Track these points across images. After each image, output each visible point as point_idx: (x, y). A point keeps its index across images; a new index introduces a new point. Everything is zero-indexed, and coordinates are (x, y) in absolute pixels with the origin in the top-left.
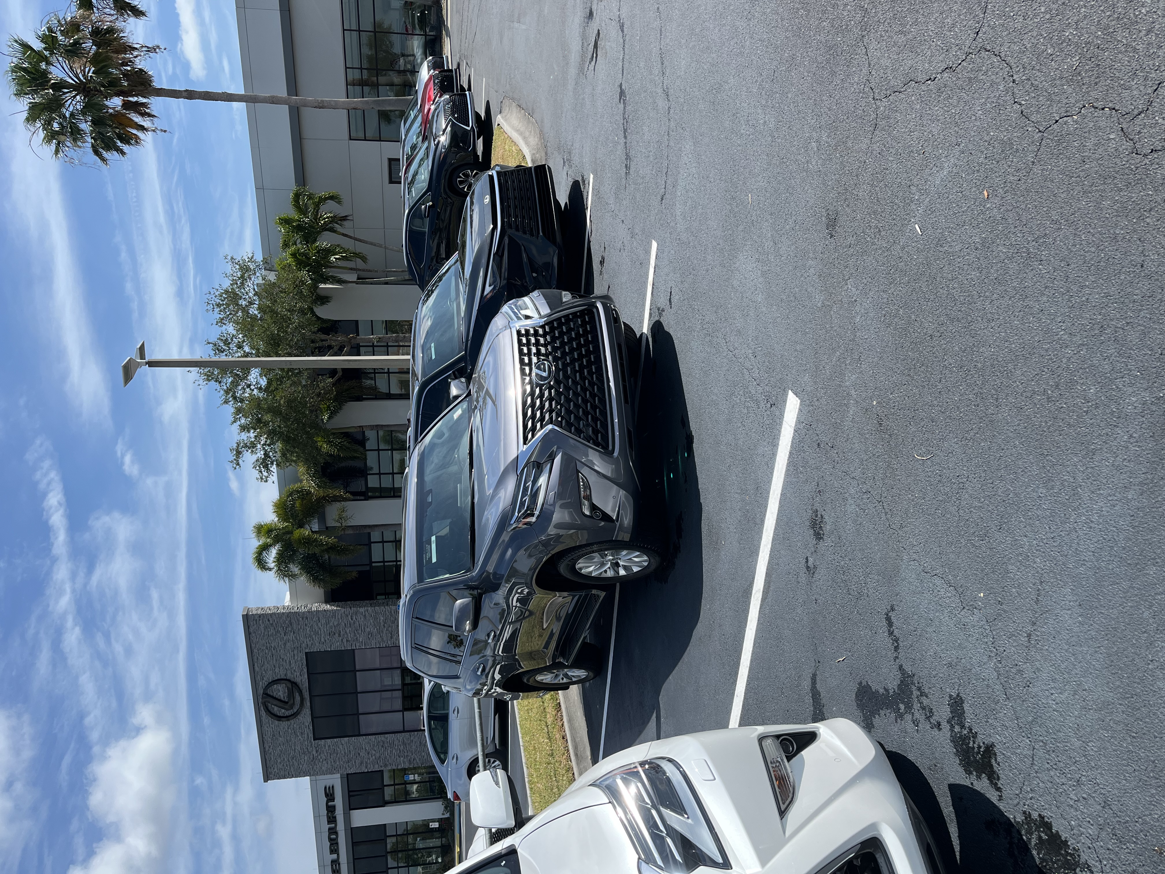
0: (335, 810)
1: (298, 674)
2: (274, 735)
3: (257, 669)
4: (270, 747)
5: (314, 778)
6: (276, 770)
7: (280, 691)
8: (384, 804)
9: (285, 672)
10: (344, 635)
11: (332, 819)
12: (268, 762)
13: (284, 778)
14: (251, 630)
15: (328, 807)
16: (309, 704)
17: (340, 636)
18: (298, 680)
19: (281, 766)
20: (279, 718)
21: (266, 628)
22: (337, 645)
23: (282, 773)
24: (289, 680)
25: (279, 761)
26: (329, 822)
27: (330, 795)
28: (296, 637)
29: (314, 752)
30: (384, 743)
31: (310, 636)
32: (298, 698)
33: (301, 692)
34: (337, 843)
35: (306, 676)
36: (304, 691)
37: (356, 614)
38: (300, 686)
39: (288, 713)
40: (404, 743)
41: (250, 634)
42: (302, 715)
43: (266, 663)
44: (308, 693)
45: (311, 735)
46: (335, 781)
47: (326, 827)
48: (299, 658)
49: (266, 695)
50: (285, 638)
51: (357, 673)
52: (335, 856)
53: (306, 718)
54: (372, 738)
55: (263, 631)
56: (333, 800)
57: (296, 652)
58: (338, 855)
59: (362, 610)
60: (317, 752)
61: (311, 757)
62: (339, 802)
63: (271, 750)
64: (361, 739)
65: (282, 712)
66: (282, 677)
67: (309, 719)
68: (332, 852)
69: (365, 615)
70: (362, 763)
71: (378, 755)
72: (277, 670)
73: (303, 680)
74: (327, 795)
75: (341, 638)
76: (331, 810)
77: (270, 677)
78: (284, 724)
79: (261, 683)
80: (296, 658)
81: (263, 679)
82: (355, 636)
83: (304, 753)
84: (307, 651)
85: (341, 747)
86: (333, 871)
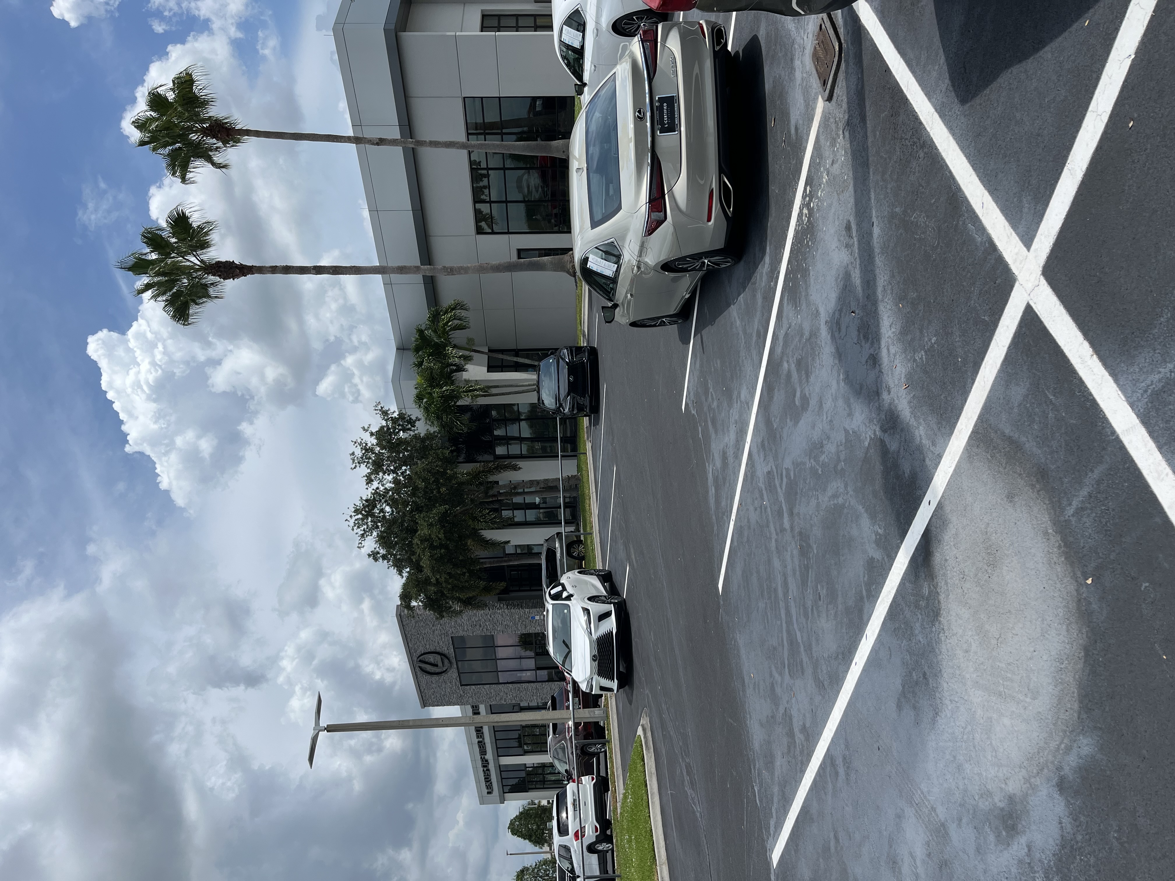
1: (446, 649)
2: (427, 683)
3: (410, 645)
5: (463, 705)
6: (430, 701)
7: (431, 658)
9: (434, 647)
10: (484, 626)
12: (424, 697)
14: (404, 623)
16: (455, 666)
18: (446, 652)
19: (435, 700)
20: (432, 674)
21: (416, 622)
22: (478, 633)
23: (436, 703)
24: (438, 653)
28: (443, 628)
29: (462, 693)
30: (519, 688)
31: (455, 627)
32: (446, 663)
33: (448, 659)
35: (452, 650)
36: (451, 658)
37: (494, 613)
38: (448, 655)
39: (438, 671)
40: (536, 689)
41: (403, 625)
42: (451, 672)
43: (418, 642)
44: (454, 660)
45: (458, 684)
48: (446, 640)
50: (433, 628)
51: (496, 648)
52: (481, 740)
53: (453, 674)
54: (510, 685)
55: (414, 624)
60: (464, 693)
61: (459, 695)
64: (500, 686)
65: (433, 670)
67: (457, 674)
70: (501, 699)
71: (514, 695)
72: (428, 647)
73: (450, 652)
77: (422, 650)
78: (435, 678)
79: (415, 654)
81: (416, 652)
82: (494, 627)
83: (453, 693)
84: (453, 635)
85: (483, 690)
86: (480, 747)
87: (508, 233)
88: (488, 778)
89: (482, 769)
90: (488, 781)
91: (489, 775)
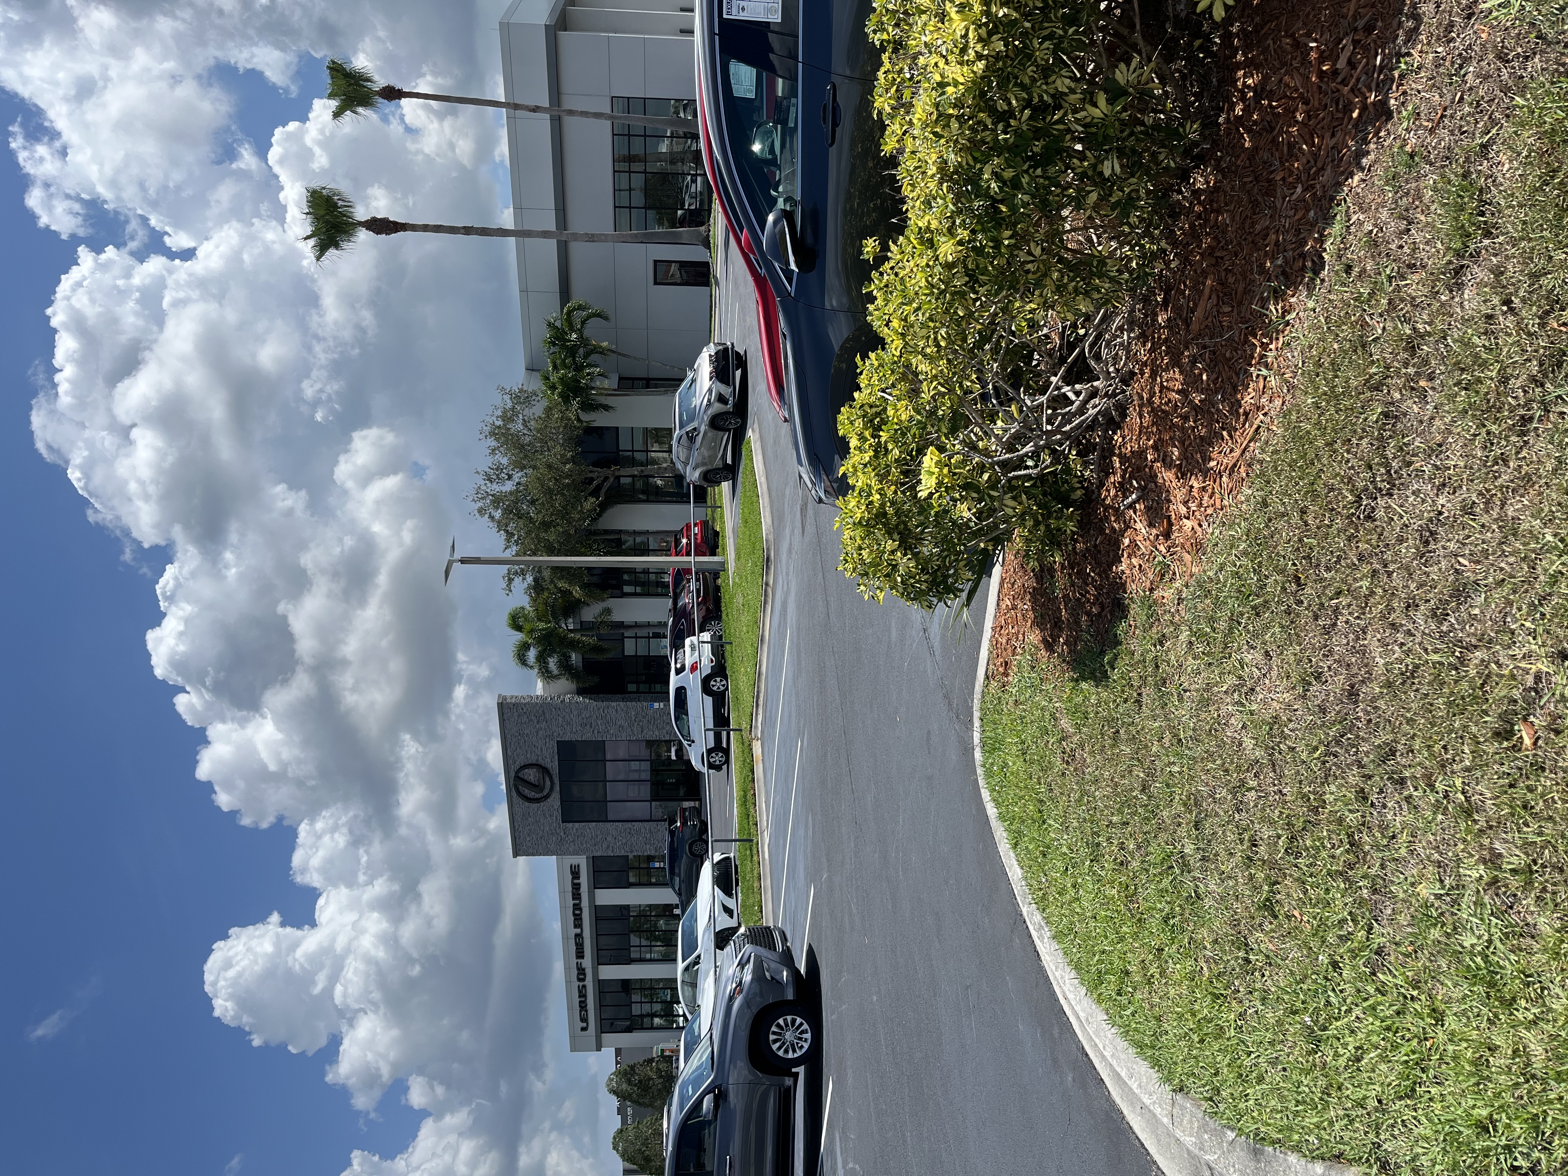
0: (579, 889)
1: (549, 760)
2: (524, 815)
3: (509, 753)
4: (520, 825)
6: (525, 847)
7: (531, 775)
8: (629, 885)
9: (536, 757)
10: (595, 726)
11: (576, 895)
12: (517, 839)
13: (533, 855)
15: (573, 884)
16: (557, 788)
17: (591, 727)
18: (549, 766)
19: (530, 844)
20: (530, 800)
22: (588, 736)
24: (540, 766)
25: (528, 840)
26: (574, 899)
27: (575, 873)
28: (548, 726)
29: (562, 834)
30: (631, 830)
32: (548, 783)
33: (552, 776)
34: (581, 919)
35: (557, 763)
36: (554, 776)
37: (608, 707)
38: (551, 771)
39: (537, 796)
40: (651, 832)
41: (504, 720)
42: (552, 798)
43: (518, 748)
44: (558, 778)
45: (560, 818)
46: (582, 861)
47: (570, 902)
48: (551, 746)
49: (518, 778)
50: (537, 726)
51: (607, 763)
52: (578, 931)
53: (555, 801)
54: (620, 824)
56: (578, 878)
57: (547, 740)
58: (582, 930)
59: (614, 704)
60: (565, 833)
61: (559, 837)
62: (584, 880)
63: (521, 827)
64: (608, 824)
65: (532, 794)
66: (534, 762)
67: (559, 803)
68: (576, 926)
69: (616, 709)
70: (608, 847)
71: (624, 841)
72: (529, 756)
74: (572, 873)
75: (592, 730)
76: (576, 887)
77: (521, 761)
78: (534, 806)
79: (513, 766)
80: (547, 745)
81: (515, 763)
82: (606, 727)
83: (552, 834)
84: (559, 739)
85: (588, 830)
86: (577, 944)
88: (583, 1003)
89: (577, 984)
90: (583, 1009)
91: (585, 996)
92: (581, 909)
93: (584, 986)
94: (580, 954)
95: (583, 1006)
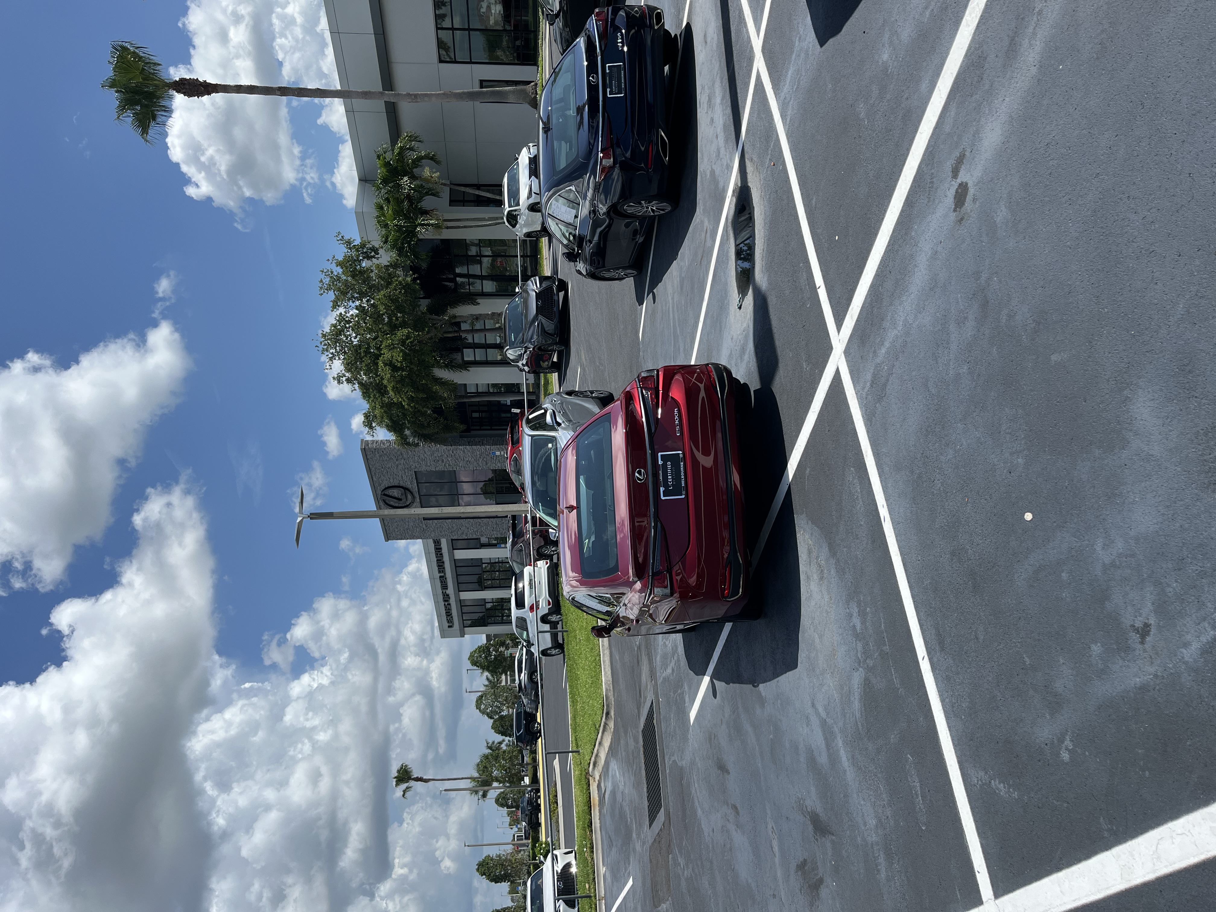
0: (441, 551)
1: (409, 483)
3: (375, 479)
4: (388, 523)
5: (425, 540)
6: (394, 535)
7: (395, 493)
8: (481, 546)
9: (398, 482)
10: (446, 462)
11: (439, 553)
12: (388, 530)
13: (402, 539)
14: (368, 457)
15: (436, 549)
16: (418, 500)
17: (443, 461)
18: (410, 487)
19: (398, 533)
20: (396, 508)
21: (380, 456)
22: (440, 467)
23: (399, 537)
24: (402, 487)
25: (396, 530)
26: (437, 556)
27: (437, 543)
28: (406, 462)
29: (424, 526)
30: (480, 523)
31: (418, 462)
32: (409, 496)
33: (411, 493)
34: (444, 568)
35: (416, 484)
36: (414, 493)
37: (456, 449)
38: (411, 489)
39: (402, 505)
40: (496, 524)
41: (367, 459)
42: (414, 506)
43: (382, 476)
44: (418, 494)
46: (442, 538)
47: (435, 559)
48: (409, 475)
49: (383, 493)
50: (397, 463)
51: (458, 484)
52: (442, 574)
54: (472, 520)
55: (378, 458)
57: (406, 471)
58: (445, 574)
59: (462, 447)
60: (426, 526)
61: (422, 529)
62: (444, 545)
63: (390, 524)
64: (462, 521)
65: (397, 504)
66: (396, 484)
68: (440, 572)
69: (464, 451)
70: (463, 533)
71: (475, 530)
72: (392, 481)
73: (414, 487)
74: (435, 545)
75: (443, 464)
76: (438, 550)
77: (386, 484)
79: (379, 488)
80: (407, 474)
81: (380, 485)
82: (456, 462)
83: (417, 527)
84: (416, 470)
85: (446, 524)
86: (442, 582)
87: (471, 62)
88: (449, 612)
89: (443, 603)
90: (449, 616)
91: (450, 609)
92: (443, 562)
93: (449, 604)
94: (444, 586)
95: (449, 614)
